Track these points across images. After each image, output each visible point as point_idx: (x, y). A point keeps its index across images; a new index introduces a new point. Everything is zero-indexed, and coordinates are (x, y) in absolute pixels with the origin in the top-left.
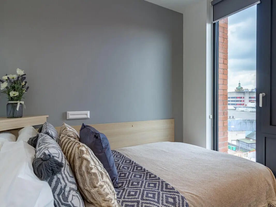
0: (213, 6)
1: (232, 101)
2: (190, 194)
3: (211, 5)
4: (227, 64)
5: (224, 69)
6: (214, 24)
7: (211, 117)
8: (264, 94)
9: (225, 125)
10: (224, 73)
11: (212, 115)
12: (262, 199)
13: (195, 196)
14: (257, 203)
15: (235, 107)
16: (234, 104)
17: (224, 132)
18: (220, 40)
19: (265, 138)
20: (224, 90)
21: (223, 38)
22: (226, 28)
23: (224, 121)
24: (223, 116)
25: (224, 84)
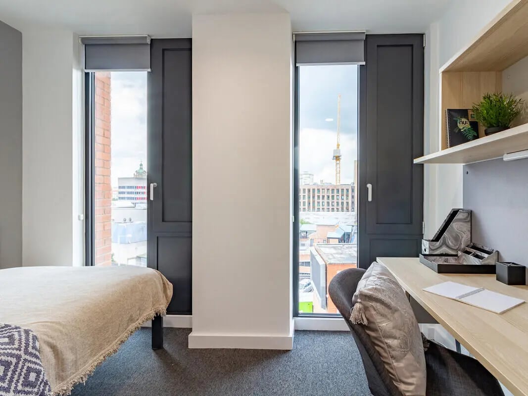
0: (84, 46)
1: (129, 193)
2: (40, 324)
3: (80, 41)
4: (110, 138)
5: (104, 145)
6: (87, 74)
7: (83, 217)
8: (155, 184)
9: (107, 228)
10: (105, 151)
11: (83, 213)
12: (147, 306)
13: (49, 324)
14: (140, 312)
15: (133, 203)
16: (133, 198)
17: (105, 240)
18: (98, 99)
19: (158, 238)
20: (105, 177)
21: (104, 98)
22: (107, 84)
23: (104, 222)
24: (104, 215)
25: (106, 167)
